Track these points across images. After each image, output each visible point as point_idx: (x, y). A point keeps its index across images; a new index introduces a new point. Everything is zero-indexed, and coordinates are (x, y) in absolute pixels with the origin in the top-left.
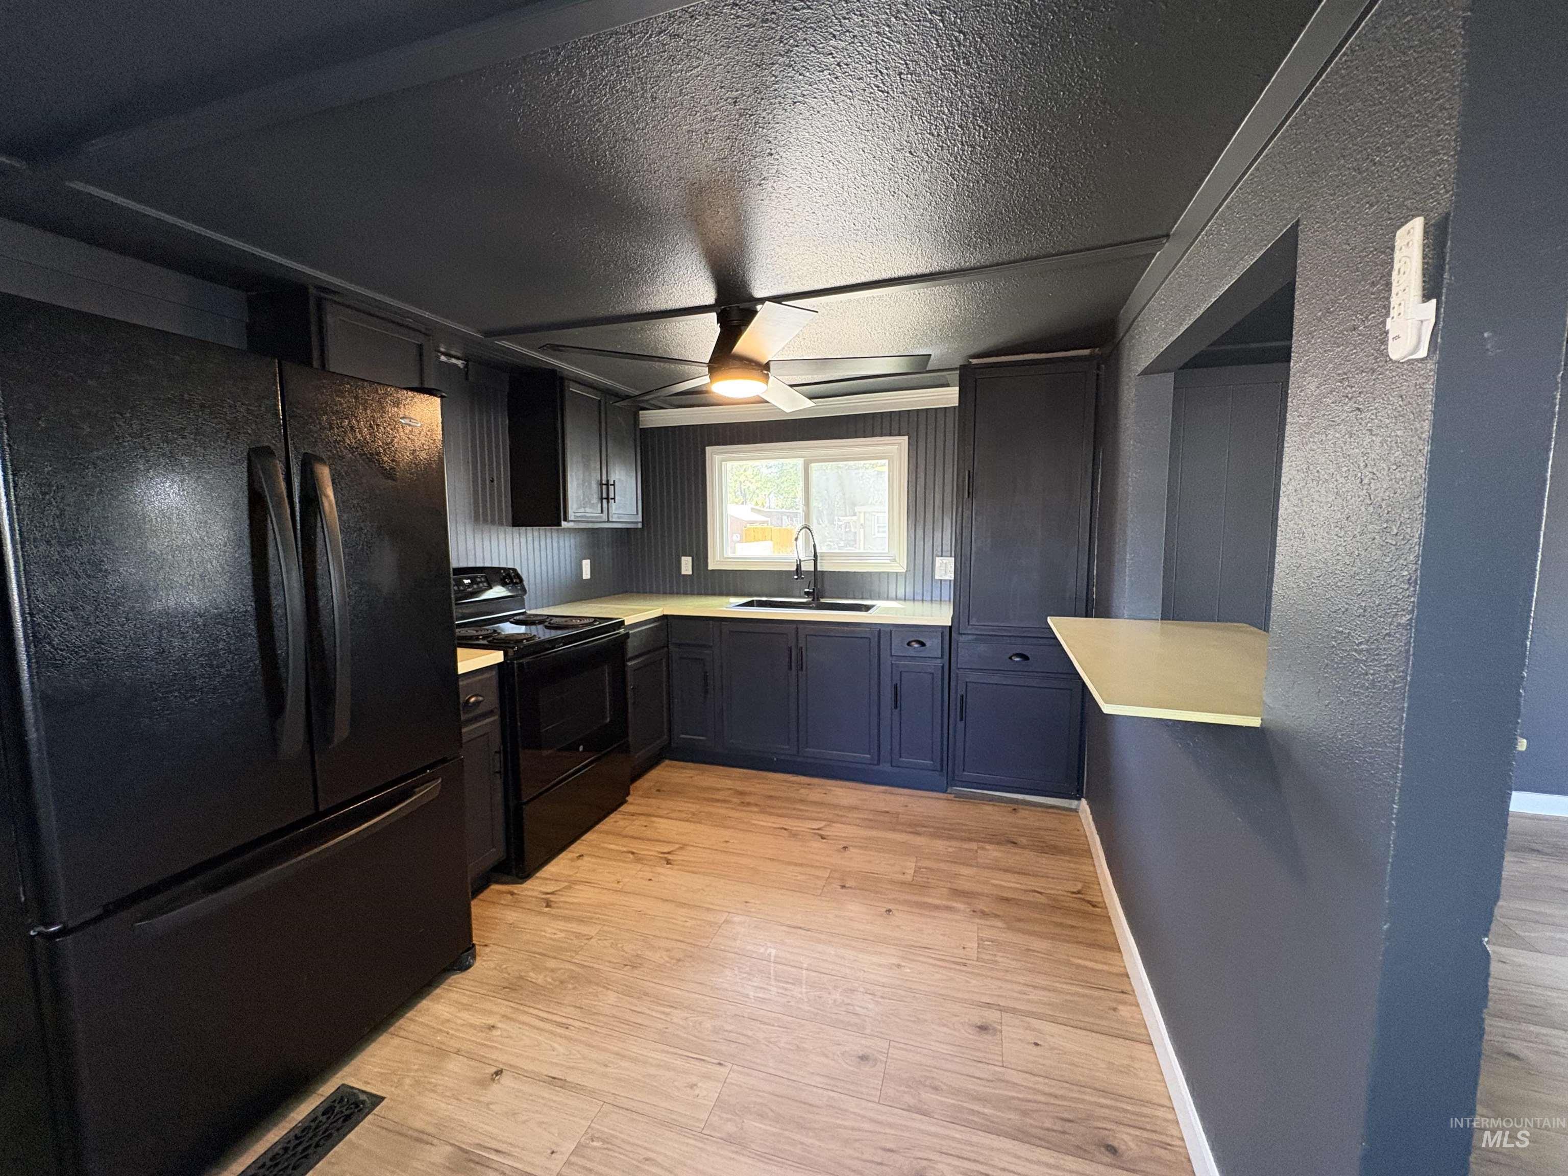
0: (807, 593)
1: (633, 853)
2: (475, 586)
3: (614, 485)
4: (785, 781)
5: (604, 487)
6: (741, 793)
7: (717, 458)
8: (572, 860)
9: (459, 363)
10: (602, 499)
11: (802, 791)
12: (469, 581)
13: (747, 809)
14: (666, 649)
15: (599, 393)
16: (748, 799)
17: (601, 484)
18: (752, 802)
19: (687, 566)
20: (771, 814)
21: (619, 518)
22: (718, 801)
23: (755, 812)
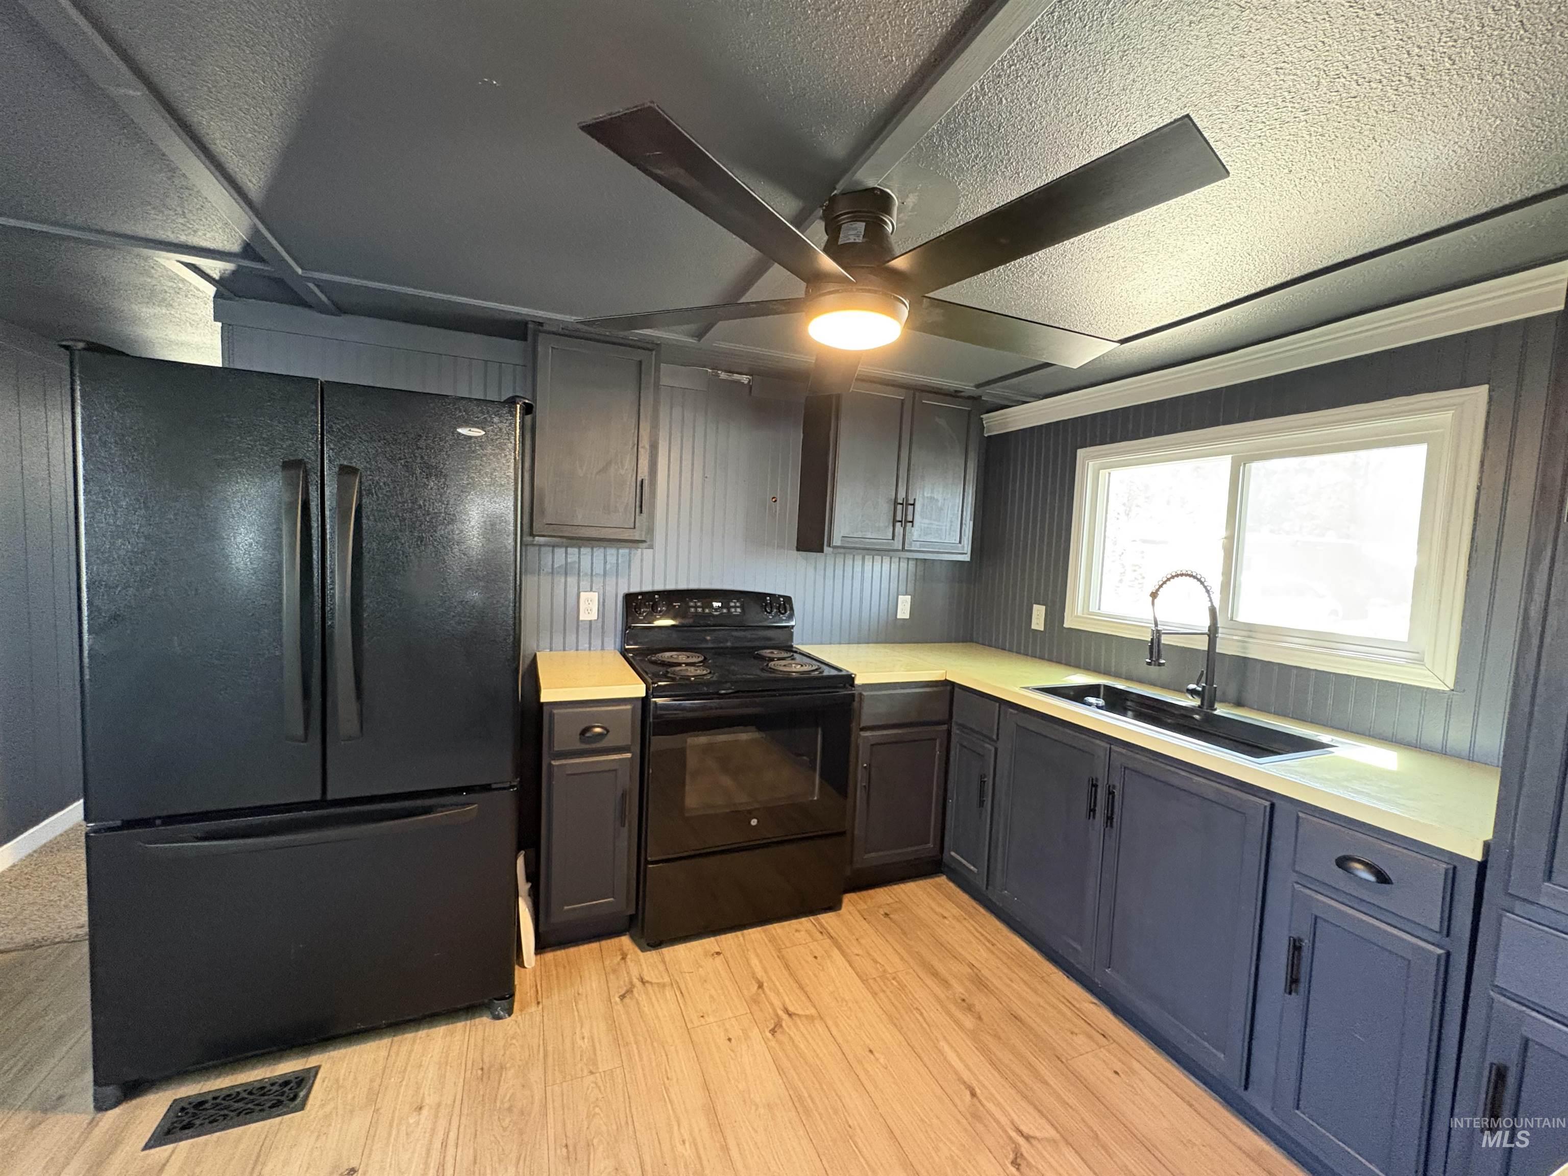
0: (1193, 692)
1: (761, 986)
2: (725, 611)
3: (913, 505)
4: (1070, 1004)
5: (899, 507)
6: (980, 982)
7: (1091, 465)
8: (706, 954)
9: (745, 379)
10: (895, 521)
11: (1080, 1040)
12: (720, 604)
13: (958, 1014)
14: (945, 727)
15: (903, 391)
16: (980, 1001)
17: (896, 503)
18: (979, 1007)
19: (1038, 618)
20: (984, 1050)
21: (921, 546)
22: (935, 974)
23: (961, 1026)
